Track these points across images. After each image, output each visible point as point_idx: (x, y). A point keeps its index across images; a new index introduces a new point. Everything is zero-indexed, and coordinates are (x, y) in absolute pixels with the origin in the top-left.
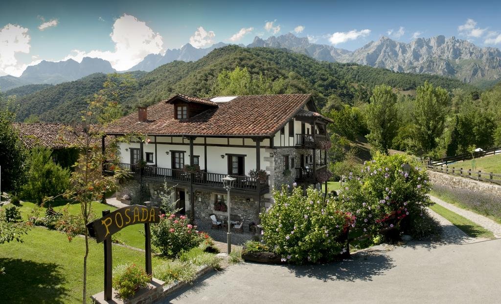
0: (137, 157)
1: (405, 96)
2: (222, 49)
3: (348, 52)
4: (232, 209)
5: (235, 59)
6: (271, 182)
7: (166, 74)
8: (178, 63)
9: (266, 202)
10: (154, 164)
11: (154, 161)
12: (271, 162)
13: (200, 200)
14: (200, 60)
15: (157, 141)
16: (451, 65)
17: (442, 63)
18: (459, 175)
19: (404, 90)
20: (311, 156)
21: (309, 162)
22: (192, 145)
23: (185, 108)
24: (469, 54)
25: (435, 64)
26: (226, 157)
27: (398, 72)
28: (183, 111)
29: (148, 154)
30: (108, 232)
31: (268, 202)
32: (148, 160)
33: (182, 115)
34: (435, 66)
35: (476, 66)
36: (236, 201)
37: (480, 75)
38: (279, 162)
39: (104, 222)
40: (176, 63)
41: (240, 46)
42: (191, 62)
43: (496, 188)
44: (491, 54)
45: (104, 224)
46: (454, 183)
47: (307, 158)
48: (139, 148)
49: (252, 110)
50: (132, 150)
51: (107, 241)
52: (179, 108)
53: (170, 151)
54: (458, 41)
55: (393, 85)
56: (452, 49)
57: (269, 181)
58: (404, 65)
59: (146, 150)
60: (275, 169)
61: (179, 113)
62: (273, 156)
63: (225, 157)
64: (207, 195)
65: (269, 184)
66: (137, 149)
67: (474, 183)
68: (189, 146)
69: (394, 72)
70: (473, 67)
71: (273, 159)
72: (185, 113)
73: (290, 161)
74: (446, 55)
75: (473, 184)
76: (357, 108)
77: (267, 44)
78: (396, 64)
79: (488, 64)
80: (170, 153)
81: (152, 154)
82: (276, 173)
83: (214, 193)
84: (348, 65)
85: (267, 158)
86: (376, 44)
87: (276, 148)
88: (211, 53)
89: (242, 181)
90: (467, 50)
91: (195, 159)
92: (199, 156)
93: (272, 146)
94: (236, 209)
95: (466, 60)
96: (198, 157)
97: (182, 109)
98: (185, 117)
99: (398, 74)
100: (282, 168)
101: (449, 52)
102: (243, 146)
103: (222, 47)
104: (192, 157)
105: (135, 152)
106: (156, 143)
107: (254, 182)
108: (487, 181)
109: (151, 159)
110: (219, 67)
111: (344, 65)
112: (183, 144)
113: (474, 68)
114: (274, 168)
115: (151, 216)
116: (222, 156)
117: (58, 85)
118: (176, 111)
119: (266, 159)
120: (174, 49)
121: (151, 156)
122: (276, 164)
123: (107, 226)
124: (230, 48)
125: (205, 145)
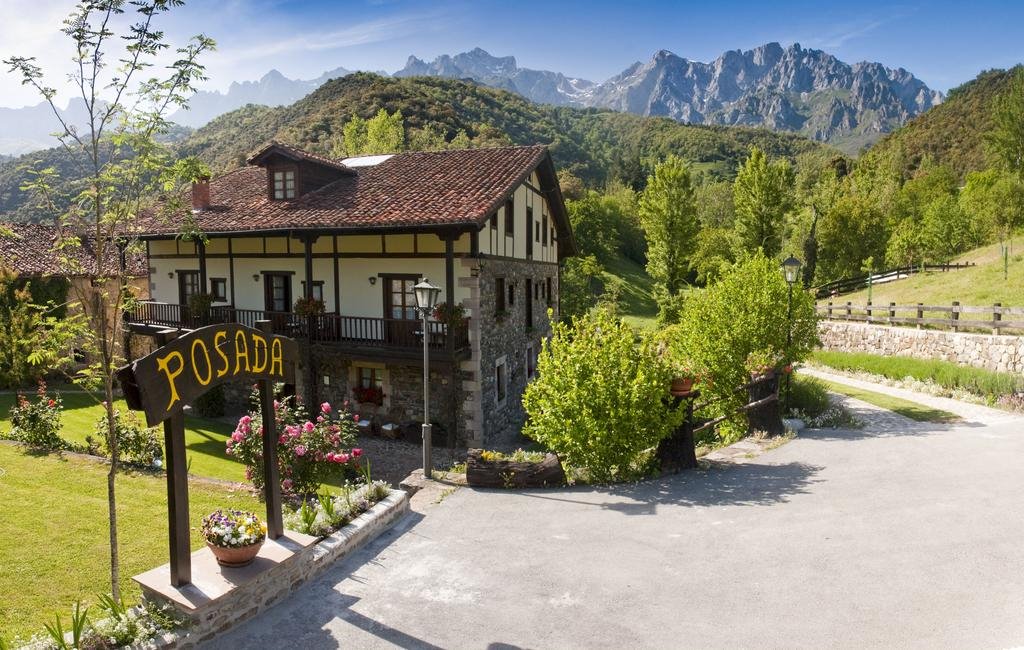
0: (193, 289)
1: (702, 173)
2: (344, 80)
3: (590, 84)
4: (394, 398)
5: (372, 97)
6: (475, 335)
7: (233, 131)
8: (256, 110)
9: (464, 379)
10: (229, 303)
11: (229, 297)
12: (473, 289)
13: (327, 380)
14: (298, 102)
15: (233, 252)
16: (792, 105)
17: (775, 102)
18: (843, 318)
19: (702, 161)
20: (544, 285)
21: (540, 296)
22: (309, 257)
23: (290, 176)
24: (826, 80)
25: (761, 104)
26: (380, 281)
27: (689, 124)
28: (286, 180)
29: (215, 282)
30: (175, 396)
31: (469, 379)
32: (216, 296)
33: (285, 190)
34: (760, 109)
35: (840, 104)
36: (402, 379)
37: (847, 123)
38: (488, 289)
39: (163, 364)
40: (251, 109)
41: (378, 75)
42: (281, 107)
43: (936, 336)
44: (867, 77)
45: (163, 370)
46: (835, 334)
47: (536, 286)
48: (199, 269)
49: (430, 178)
50: (182, 274)
51: (172, 422)
52: (278, 176)
53: (262, 272)
54: (805, 53)
55: (680, 150)
56: (794, 72)
57: (470, 333)
58: (701, 110)
59: (211, 274)
60: (481, 306)
61: (279, 185)
62: (477, 276)
63: (377, 283)
64: (342, 371)
65: (470, 338)
66: (193, 273)
67: (880, 329)
68: (303, 261)
69: (682, 124)
70: (834, 106)
71: (478, 282)
72: (290, 185)
73: (507, 290)
74: (781, 83)
75: (879, 333)
76: (613, 198)
77: (432, 71)
78: (685, 108)
79: (861, 100)
80: (262, 276)
81: (224, 281)
82: (483, 313)
83: (357, 364)
84: (593, 111)
85: (466, 279)
86: (645, 68)
87: (482, 256)
88: (321, 89)
89: (417, 333)
90: (823, 72)
91: (316, 290)
92: (323, 282)
93: (474, 254)
94: (401, 399)
95: (821, 92)
96: (320, 284)
97: (284, 176)
98: (290, 194)
99: (690, 128)
100: (493, 304)
101: (789, 77)
102: (416, 255)
103: (343, 76)
104: (310, 284)
105: (189, 278)
106: (231, 256)
107: (442, 335)
108: (911, 324)
109: (221, 294)
110: (340, 115)
111: (584, 112)
112: (289, 255)
113: (835, 109)
114: (478, 301)
115: (274, 359)
116: (371, 279)
117: (22, 156)
118: (272, 181)
119: (464, 282)
120: (245, 83)
121: (221, 285)
122: (482, 294)
123: (171, 377)
124: (360, 77)
125: (336, 256)
